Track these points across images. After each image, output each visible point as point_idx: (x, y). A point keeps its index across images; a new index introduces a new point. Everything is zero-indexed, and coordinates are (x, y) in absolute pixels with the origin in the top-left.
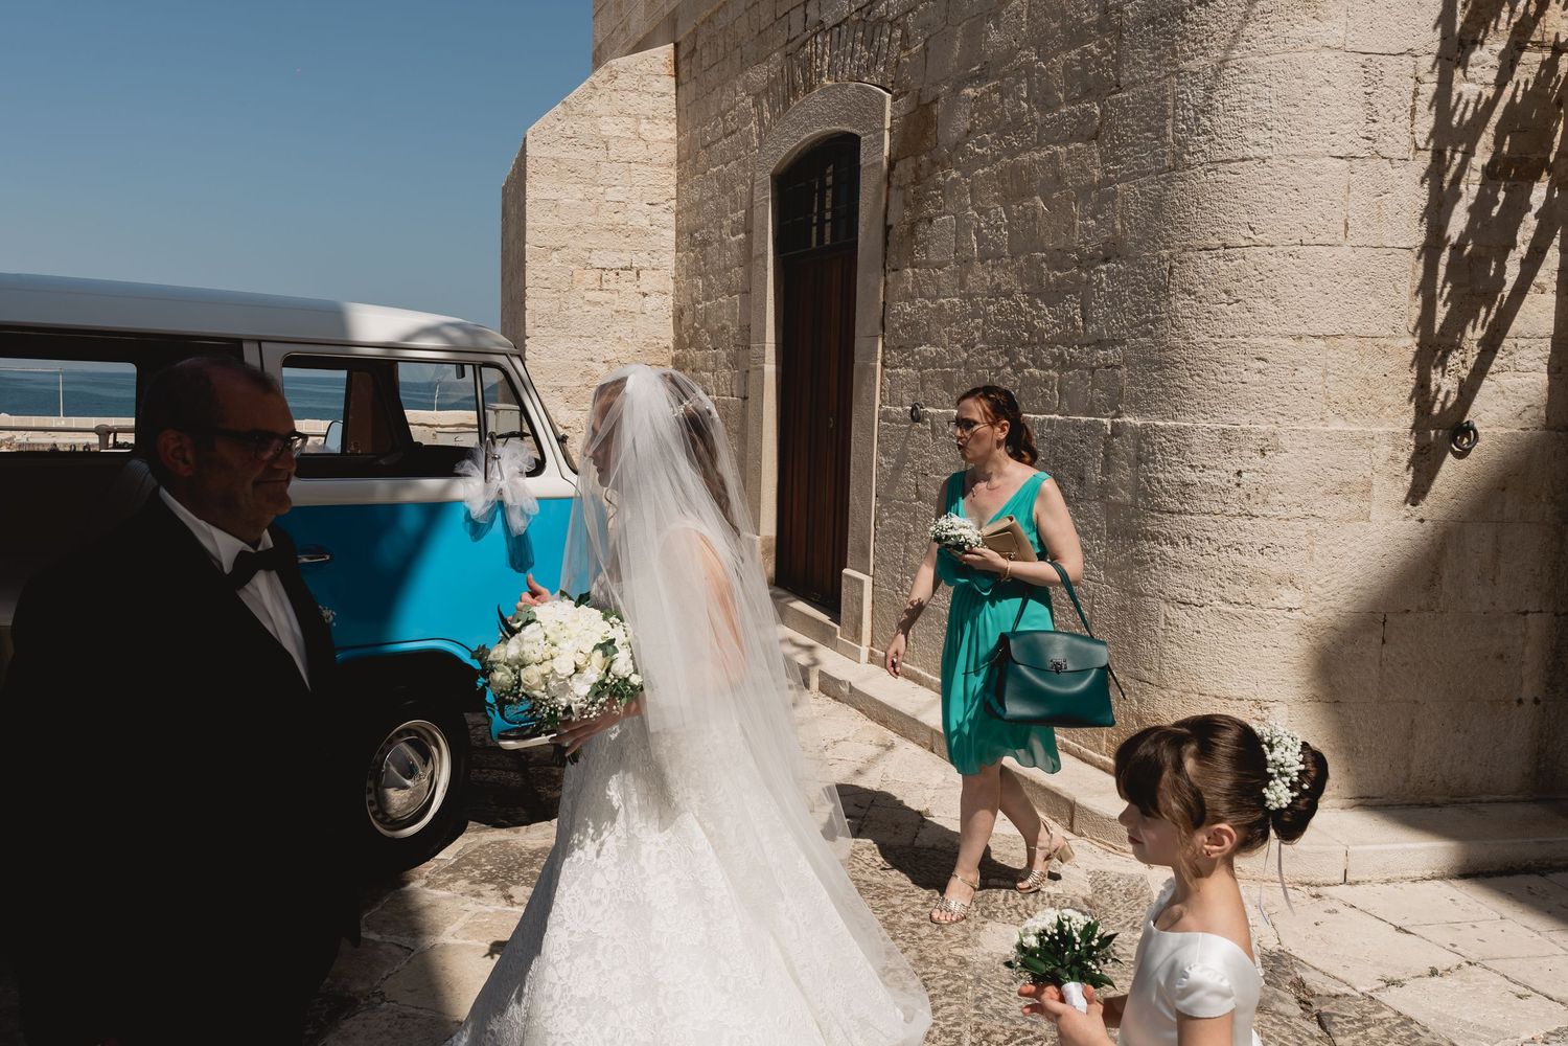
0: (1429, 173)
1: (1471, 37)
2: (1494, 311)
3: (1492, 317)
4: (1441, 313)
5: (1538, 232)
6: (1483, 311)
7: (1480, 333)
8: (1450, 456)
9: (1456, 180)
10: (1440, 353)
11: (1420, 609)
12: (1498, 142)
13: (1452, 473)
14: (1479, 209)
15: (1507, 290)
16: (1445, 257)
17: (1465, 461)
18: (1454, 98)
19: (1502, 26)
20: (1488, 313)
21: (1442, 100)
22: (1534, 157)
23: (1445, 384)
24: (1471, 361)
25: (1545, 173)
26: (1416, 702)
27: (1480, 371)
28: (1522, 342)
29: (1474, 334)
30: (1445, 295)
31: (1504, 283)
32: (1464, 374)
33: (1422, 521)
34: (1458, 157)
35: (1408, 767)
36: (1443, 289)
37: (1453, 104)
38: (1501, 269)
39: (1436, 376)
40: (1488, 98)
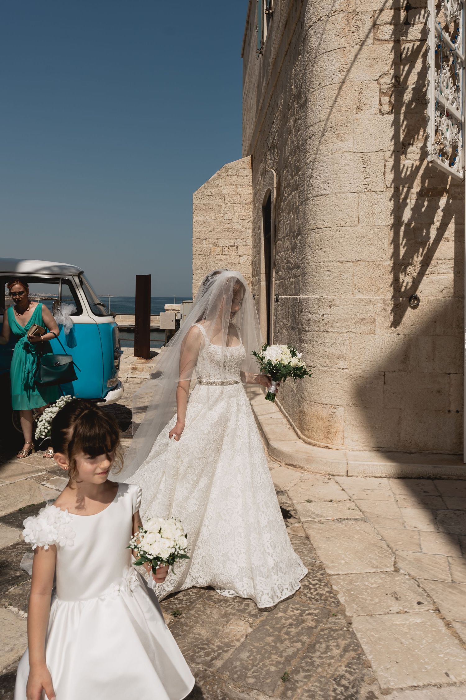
0: (393, 196)
1: (407, 143)
2: (426, 249)
3: (425, 252)
4: (402, 251)
5: (444, 216)
6: (421, 250)
7: (420, 258)
8: (409, 308)
9: (406, 198)
10: (403, 267)
11: (400, 371)
12: (423, 182)
13: (410, 315)
14: (416, 209)
15: (431, 241)
16: (403, 229)
17: (416, 310)
18: (402, 166)
19: (420, 137)
20: (423, 250)
21: (396, 168)
22: (440, 187)
23: (406, 279)
24: (417, 270)
25: (445, 193)
26: (401, 409)
27: (422, 274)
28: (440, 262)
29: (418, 259)
30: (403, 244)
31: (430, 238)
32: (415, 275)
33: (398, 334)
34: (405, 189)
35: (399, 436)
36: (403, 241)
37: (401, 169)
38: (428, 233)
39: (402, 277)
40: (417, 165)
